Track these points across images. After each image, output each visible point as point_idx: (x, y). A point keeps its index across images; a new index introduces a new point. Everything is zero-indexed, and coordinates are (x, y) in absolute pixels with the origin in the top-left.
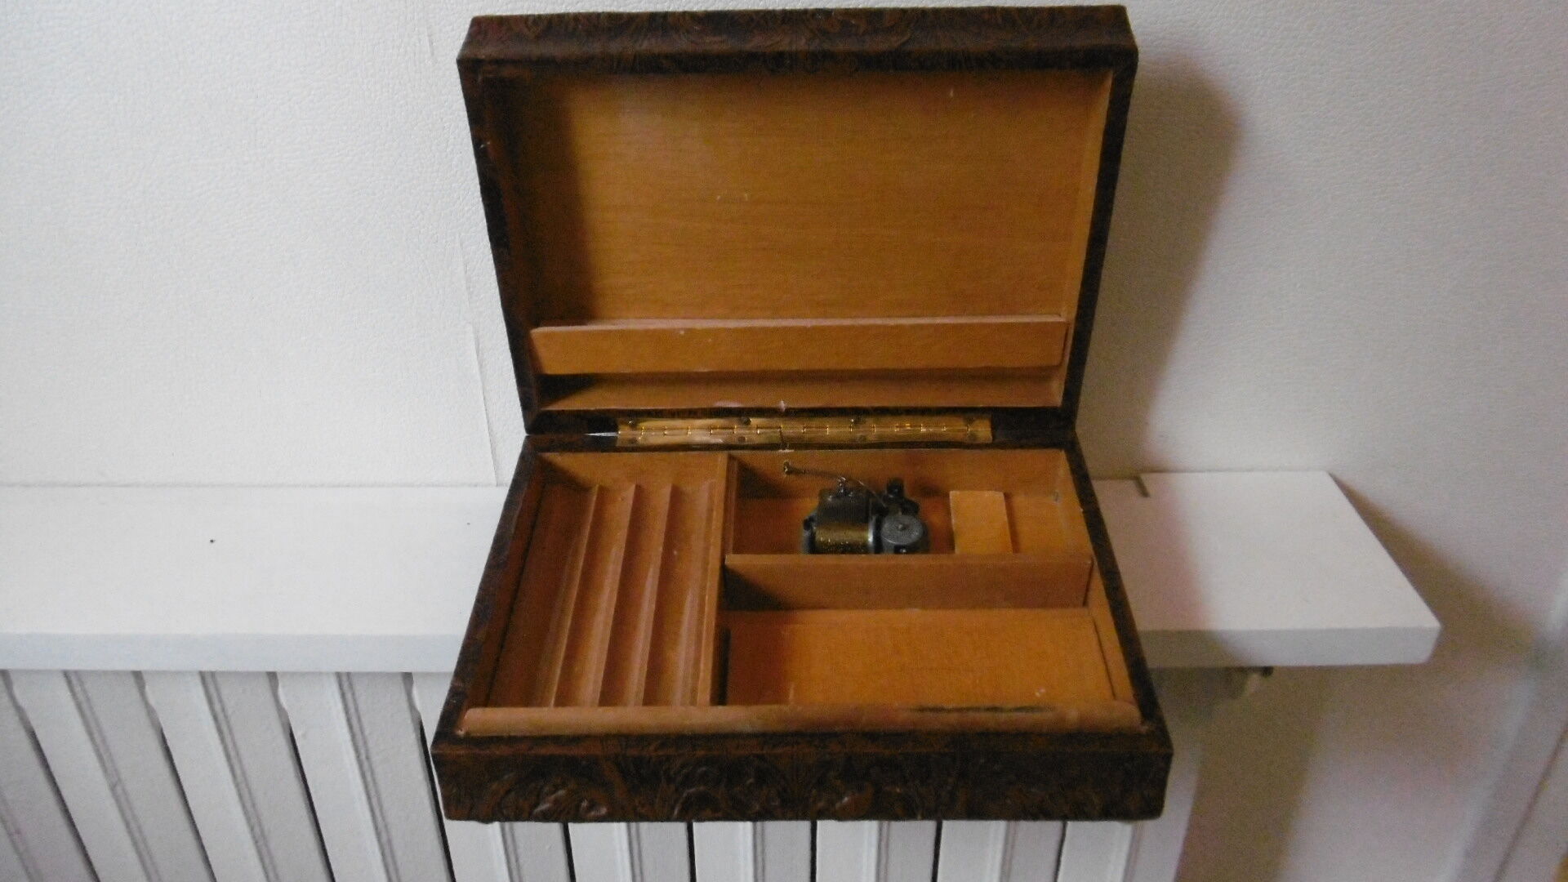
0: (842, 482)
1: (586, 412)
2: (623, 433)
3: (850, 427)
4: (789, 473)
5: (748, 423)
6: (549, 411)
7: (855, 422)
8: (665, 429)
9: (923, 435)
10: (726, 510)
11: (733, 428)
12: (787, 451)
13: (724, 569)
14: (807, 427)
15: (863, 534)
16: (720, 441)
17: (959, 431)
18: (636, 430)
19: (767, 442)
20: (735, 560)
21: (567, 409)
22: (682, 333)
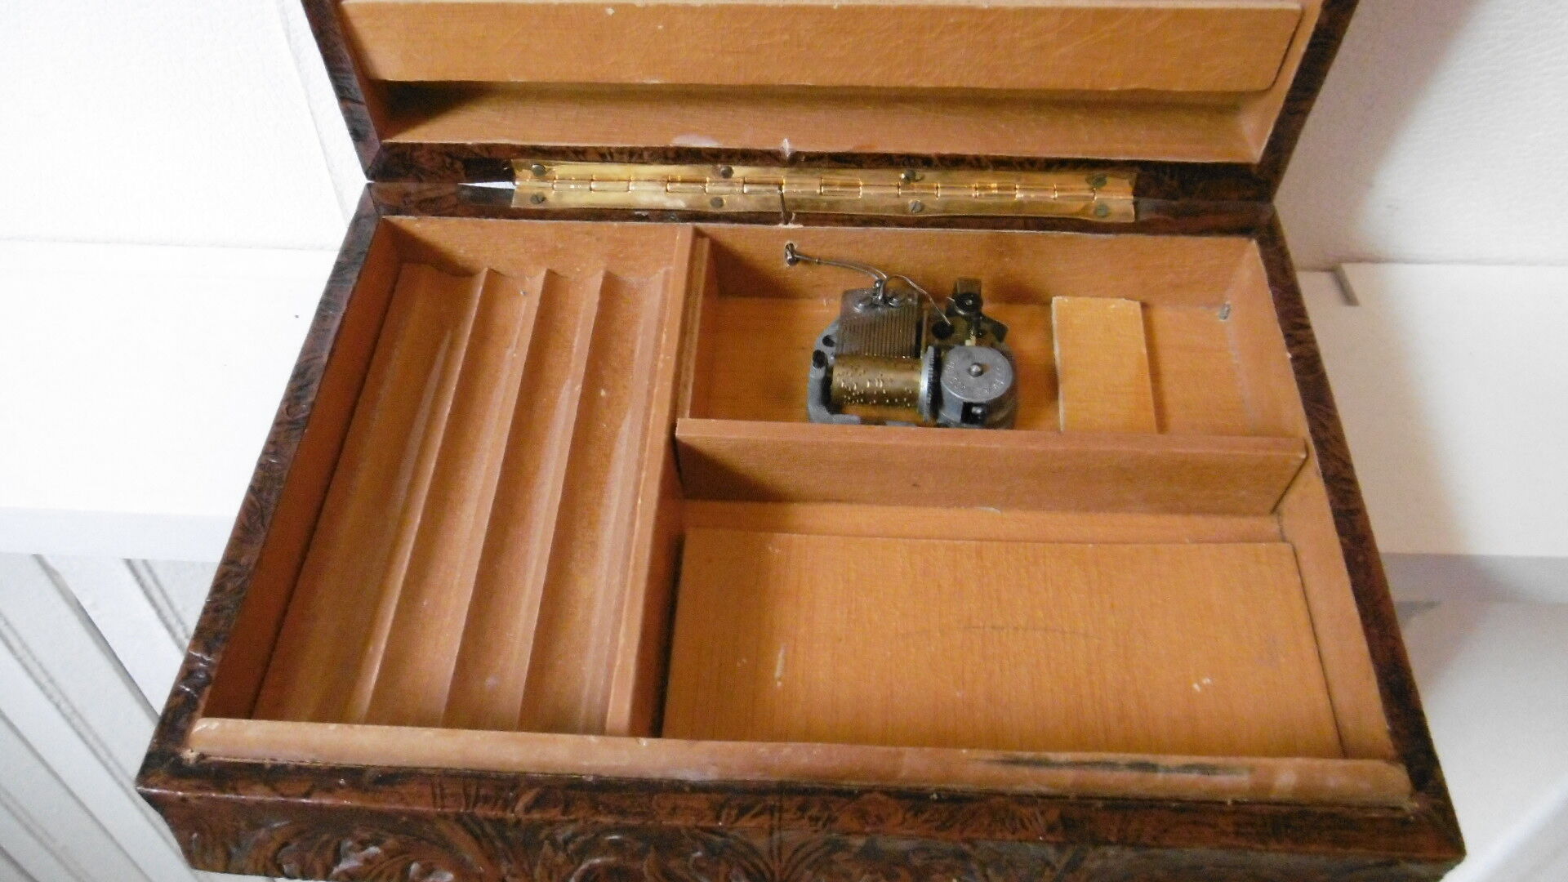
0: (881, 281)
1: (463, 147)
2: (523, 185)
3: (898, 187)
4: (793, 262)
5: (727, 174)
6: (397, 145)
7: (908, 178)
8: (592, 180)
9: (1020, 205)
10: (684, 332)
11: (703, 182)
12: (791, 226)
13: (673, 444)
14: (826, 185)
15: (915, 377)
16: (680, 203)
17: (1078, 198)
18: (545, 180)
19: (759, 209)
20: (692, 430)
21: (425, 141)
22: (610, 11)
